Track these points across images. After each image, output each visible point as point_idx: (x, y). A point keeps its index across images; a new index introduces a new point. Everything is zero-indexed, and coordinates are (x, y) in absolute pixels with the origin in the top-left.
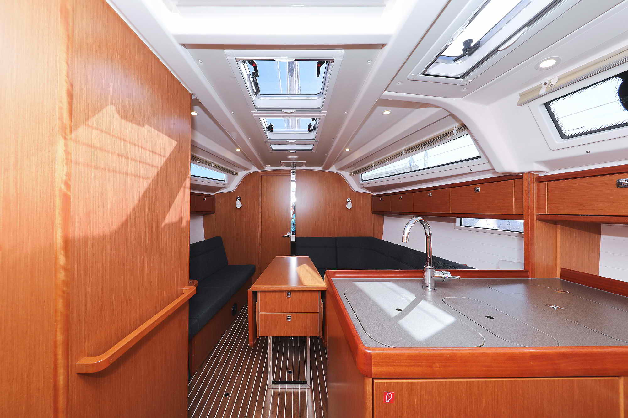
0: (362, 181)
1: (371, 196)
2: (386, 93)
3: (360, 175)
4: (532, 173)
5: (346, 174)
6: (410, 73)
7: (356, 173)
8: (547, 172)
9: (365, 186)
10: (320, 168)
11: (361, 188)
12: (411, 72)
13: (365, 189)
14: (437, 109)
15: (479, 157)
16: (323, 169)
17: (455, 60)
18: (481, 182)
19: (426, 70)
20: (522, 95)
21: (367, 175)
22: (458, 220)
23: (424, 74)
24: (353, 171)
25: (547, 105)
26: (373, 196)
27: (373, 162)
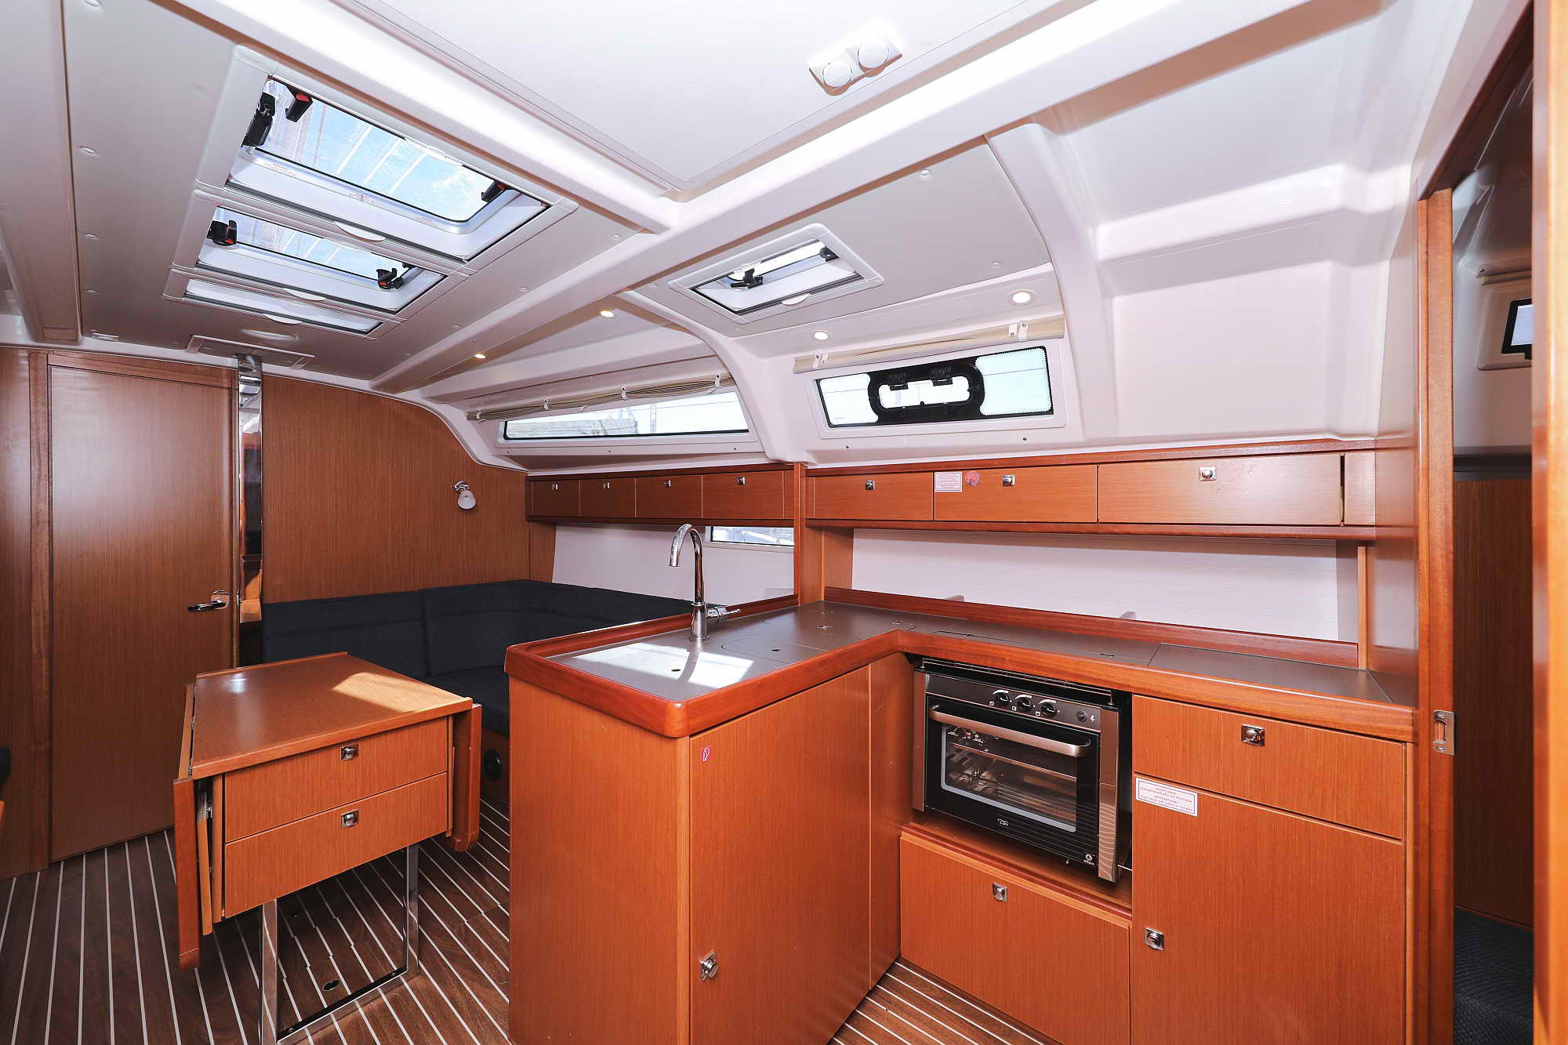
0: (506, 437)
1: (524, 479)
2: (632, 293)
3: (502, 425)
4: (802, 464)
5: (455, 417)
6: (675, 281)
7: (489, 415)
8: (814, 465)
9: (516, 452)
10: (364, 385)
11: (499, 456)
12: (678, 280)
13: (509, 459)
14: (699, 342)
15: (747, 431)
16: (373, 389)
17: (733, 286)
18: (747, 469)
19: (697, 286)
20: (797, 360)
21: (518, 427)
22: (708, 528)
23: (693, 289)
24: (479, 409)
25: (818, 381)
26: (530, 480)
27: (547, 398)
